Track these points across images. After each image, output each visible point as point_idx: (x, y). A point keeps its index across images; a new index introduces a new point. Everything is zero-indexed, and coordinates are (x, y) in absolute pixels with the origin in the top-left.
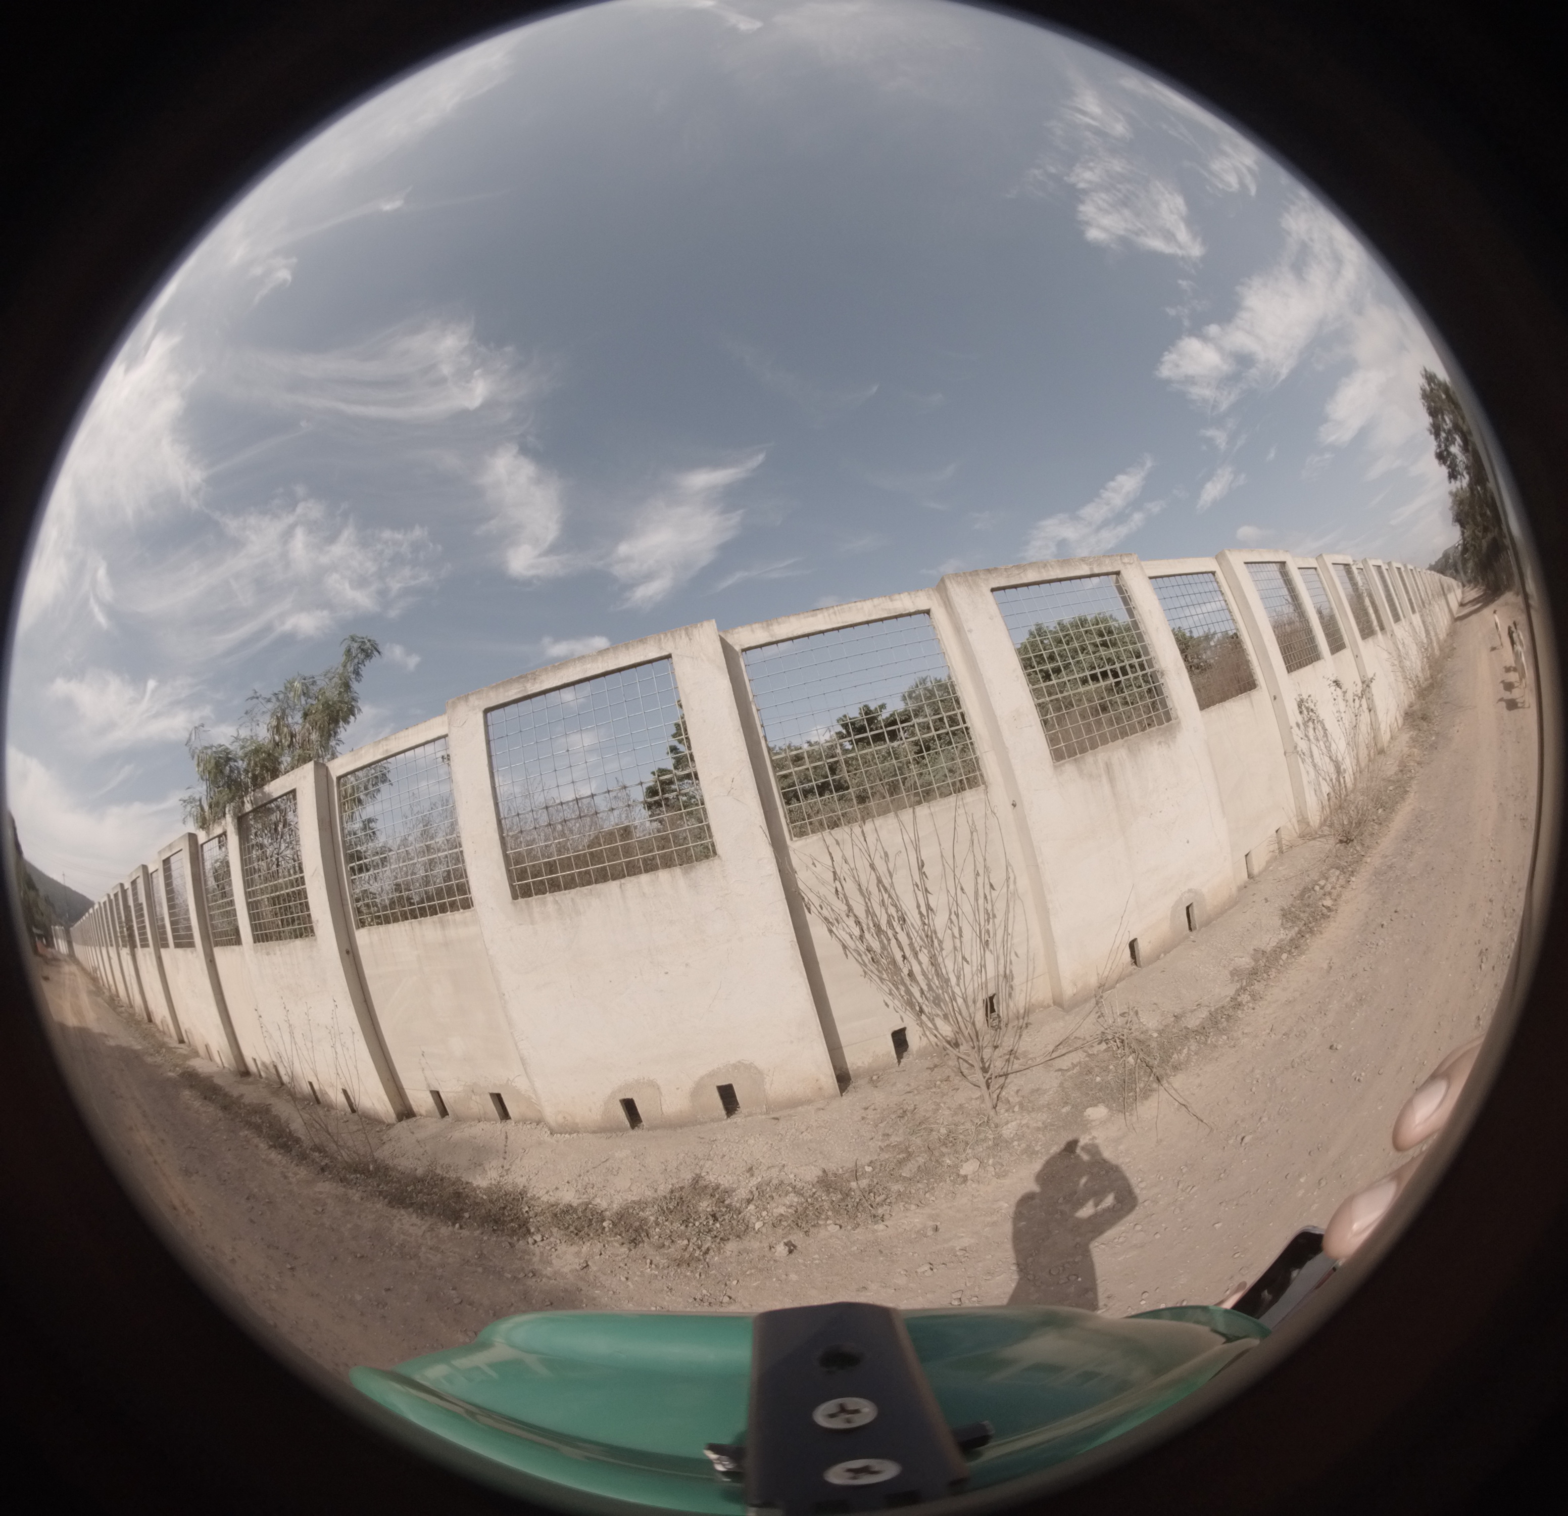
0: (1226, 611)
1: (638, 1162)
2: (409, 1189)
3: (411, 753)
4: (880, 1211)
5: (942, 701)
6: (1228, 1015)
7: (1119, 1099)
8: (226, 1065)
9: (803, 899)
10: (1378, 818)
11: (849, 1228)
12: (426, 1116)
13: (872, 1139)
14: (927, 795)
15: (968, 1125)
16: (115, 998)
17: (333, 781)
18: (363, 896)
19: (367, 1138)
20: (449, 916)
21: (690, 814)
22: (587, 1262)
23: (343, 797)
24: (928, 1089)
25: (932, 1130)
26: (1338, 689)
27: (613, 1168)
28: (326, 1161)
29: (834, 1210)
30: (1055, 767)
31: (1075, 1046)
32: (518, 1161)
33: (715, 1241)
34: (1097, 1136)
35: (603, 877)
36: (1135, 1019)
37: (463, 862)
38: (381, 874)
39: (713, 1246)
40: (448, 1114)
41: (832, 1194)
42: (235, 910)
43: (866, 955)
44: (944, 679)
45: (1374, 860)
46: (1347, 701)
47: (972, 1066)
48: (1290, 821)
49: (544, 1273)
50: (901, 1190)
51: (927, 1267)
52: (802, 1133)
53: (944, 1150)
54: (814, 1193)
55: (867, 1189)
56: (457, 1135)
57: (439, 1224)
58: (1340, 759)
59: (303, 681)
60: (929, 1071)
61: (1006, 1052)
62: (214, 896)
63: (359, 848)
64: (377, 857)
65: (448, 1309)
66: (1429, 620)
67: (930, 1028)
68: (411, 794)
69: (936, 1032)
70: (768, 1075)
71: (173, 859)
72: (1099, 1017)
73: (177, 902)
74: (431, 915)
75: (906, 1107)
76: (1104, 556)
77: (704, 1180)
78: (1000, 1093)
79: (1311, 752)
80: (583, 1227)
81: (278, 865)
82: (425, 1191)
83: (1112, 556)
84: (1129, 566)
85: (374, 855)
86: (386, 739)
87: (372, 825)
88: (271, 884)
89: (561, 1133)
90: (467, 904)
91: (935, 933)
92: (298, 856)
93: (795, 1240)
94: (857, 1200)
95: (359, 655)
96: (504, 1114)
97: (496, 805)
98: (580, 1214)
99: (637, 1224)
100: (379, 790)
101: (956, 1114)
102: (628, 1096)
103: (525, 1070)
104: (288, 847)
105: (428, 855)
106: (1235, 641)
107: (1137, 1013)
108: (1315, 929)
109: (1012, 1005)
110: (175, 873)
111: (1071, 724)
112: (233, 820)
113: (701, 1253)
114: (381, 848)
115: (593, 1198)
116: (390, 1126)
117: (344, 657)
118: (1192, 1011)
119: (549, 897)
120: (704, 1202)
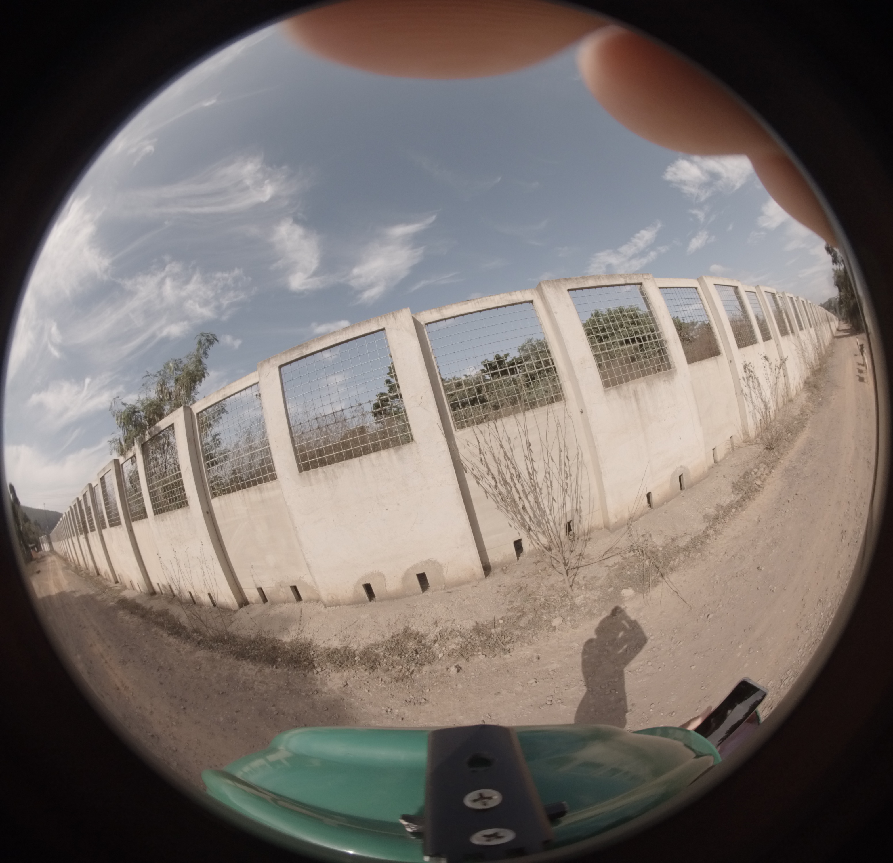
0: (703, 310)
1: (374, 620)
2: (247, 648)
3: (238, 395)
4: (508, 647)
5: (540, 352)
6: (702, 541)
7: (640, 585)
8: (142, 591)
9: (462, 464)
10: (788, 439)
11: (491, 656)
12: (256, 603)
13: (503, 604)
14: (533, 405)
15: (557, 597)
16: (78, 567)
17: (194, 416)
18: (215, 479)
19: (223, 620)
20: (264, 485)
21: (399, 418)
22: (346, 682)
23: (201, 424)
24: (534, 575)
25: (536, 599)
26: (766, 361)
27: (360, 625)
28: (201, 638)
29: (482, 646)
30: (605, 391)
31: (616, 552)
32: (307, 625)
33: (417, 666)
34: (627, 606)
35: (350, 456)
36: (650, 539)
37: (271, 453)
38: (224, 466)
39: (416, 669)
40: (267, 601)
41: (481, 637)
42: (143, 498)
43: (498, 497)
44: (542, 340)
45: (785, 462)
46: (771, 369)
47: (558, 562)
48: (738, 433)
49: (323, 690)
50: (519, 634)
51: (533, 681)
52: (464, 600)
53: (543, 611)
54: (471, 636)
55: (500, 634)
56: (272, 612)
57: (265, 667)
58: (767, 401)
59: (175, 362)
60: (535, 564)
61: (577, 554)
62: (131, 492)
63: (211, 452)
64: (221, 456)
65: (271, 718)
66: (819, 333)
67: (535, 539)
68: (239, 418)
69: (538, 542)
70: (445, 567)
71: (106, 477)
72: (630, 536)
73: (110, 500)
74: (254, 485)
75: (522, 585)
76: (633, 274)
77: (410, 630)
78: (574, 579)
79: (751, 394)
80: (344, 661)
81: (166, 468)
82: (256, 647)
83: (637, 274)
84: (647, 280)
85: (220, 455)
86: (224, 388)
87: (218, 437)
88: (162, 479)
89: (330, 607)
90: (274, 477)
91: (538, 484)
92: (177, 461)
93: (461, 664)
94: (495, 640)
95: (206, 343)
96: (299, 598)
97: (288, 419)
98: (342, 653)
99: (374, 657)
100: (221, 418)
101: (549, 590)
102: (367, 582)
103: (309, 570)
104: (171, 457)
105: (251, 451)
106: (708, 328)
107: (651, 535)
108: (751, 497)
109: (581, 527)
110: (107, 484)
111: (614, 367)
112: (139, 446)
113: (409, 673)
114: (224, 450)
115: (349, 643)
116: (235, 611)
117: (198, 345)
118: (682, 537)
119: (320, 469)
120: (411, 643)
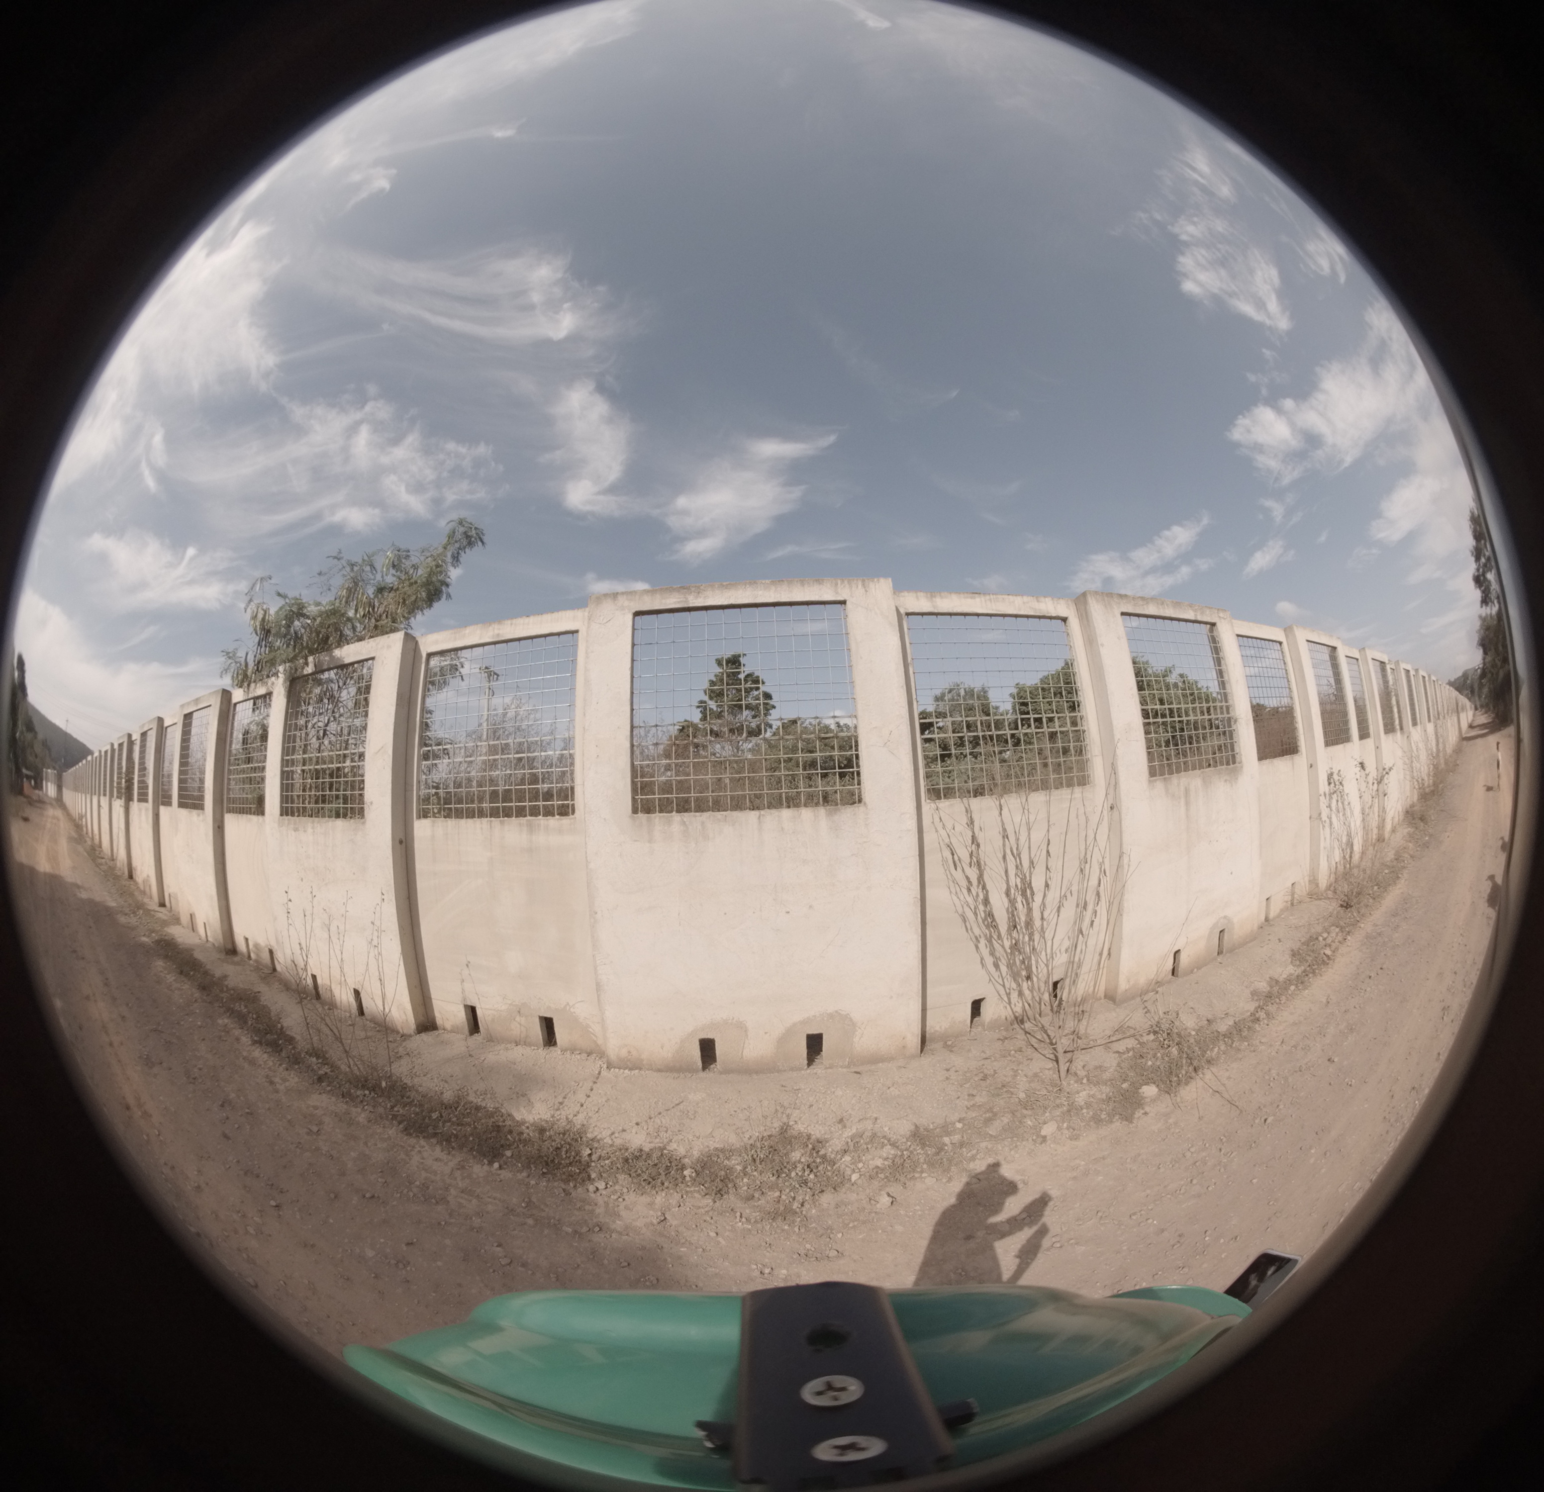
1: (716, 1107)
11: (944, 1180)
12: (452, 1031)
13: (957, 1098)
22: (664, 1214)
24: (1003, 1057)
25: (1011, 1094)
27: (688, 1112)
29: (928, 1163)
31: (1128, 1034)
33: (810, 1193)
36: (1176, 1018)
39: (809, 1198)
40: (479, 1033)
41: (926, 1148)
47: (1040, 1040)
49: (613, 1226)
50: (989, 1147)
52: (889, 1088)
53: (1024, 1112)
54: (909, 1147)
55: (959, 1144)
56: (488, 1058)
60: (1002, 1042)
70: (860, 1028)
75: (986, 1071)
77: (794, 1129)
80: (659, 1175)
82: (454, 1119)
89: (621, 1068)
93: (895, 1192)
94: (951, 1154)
96: (552, 1039)
98: (655, 1160)
99: (723, 1173)
101: (1031, 1081)
102: (706, 1036)
103: (599, 996)
112: (285, 680)
113: (797, 1208)
115: (666, 1145)
116: (407, 1038)
120: (797, 1152)
